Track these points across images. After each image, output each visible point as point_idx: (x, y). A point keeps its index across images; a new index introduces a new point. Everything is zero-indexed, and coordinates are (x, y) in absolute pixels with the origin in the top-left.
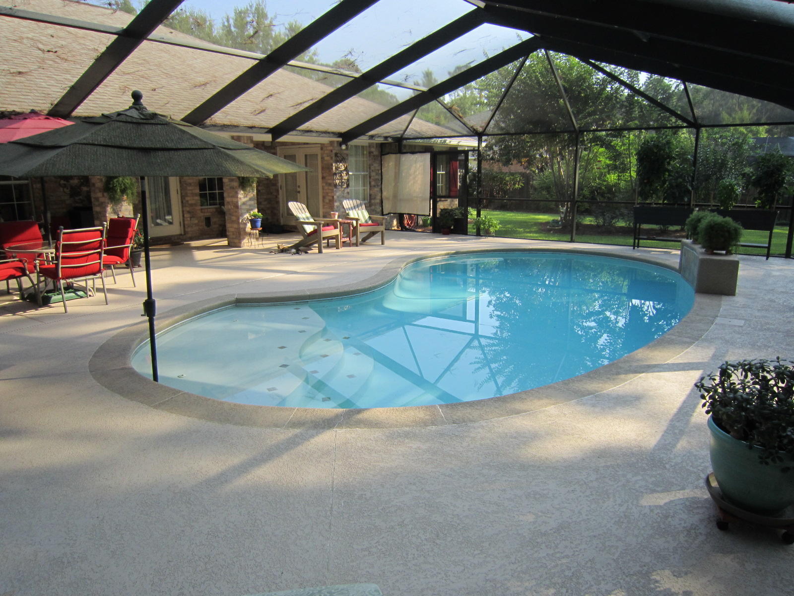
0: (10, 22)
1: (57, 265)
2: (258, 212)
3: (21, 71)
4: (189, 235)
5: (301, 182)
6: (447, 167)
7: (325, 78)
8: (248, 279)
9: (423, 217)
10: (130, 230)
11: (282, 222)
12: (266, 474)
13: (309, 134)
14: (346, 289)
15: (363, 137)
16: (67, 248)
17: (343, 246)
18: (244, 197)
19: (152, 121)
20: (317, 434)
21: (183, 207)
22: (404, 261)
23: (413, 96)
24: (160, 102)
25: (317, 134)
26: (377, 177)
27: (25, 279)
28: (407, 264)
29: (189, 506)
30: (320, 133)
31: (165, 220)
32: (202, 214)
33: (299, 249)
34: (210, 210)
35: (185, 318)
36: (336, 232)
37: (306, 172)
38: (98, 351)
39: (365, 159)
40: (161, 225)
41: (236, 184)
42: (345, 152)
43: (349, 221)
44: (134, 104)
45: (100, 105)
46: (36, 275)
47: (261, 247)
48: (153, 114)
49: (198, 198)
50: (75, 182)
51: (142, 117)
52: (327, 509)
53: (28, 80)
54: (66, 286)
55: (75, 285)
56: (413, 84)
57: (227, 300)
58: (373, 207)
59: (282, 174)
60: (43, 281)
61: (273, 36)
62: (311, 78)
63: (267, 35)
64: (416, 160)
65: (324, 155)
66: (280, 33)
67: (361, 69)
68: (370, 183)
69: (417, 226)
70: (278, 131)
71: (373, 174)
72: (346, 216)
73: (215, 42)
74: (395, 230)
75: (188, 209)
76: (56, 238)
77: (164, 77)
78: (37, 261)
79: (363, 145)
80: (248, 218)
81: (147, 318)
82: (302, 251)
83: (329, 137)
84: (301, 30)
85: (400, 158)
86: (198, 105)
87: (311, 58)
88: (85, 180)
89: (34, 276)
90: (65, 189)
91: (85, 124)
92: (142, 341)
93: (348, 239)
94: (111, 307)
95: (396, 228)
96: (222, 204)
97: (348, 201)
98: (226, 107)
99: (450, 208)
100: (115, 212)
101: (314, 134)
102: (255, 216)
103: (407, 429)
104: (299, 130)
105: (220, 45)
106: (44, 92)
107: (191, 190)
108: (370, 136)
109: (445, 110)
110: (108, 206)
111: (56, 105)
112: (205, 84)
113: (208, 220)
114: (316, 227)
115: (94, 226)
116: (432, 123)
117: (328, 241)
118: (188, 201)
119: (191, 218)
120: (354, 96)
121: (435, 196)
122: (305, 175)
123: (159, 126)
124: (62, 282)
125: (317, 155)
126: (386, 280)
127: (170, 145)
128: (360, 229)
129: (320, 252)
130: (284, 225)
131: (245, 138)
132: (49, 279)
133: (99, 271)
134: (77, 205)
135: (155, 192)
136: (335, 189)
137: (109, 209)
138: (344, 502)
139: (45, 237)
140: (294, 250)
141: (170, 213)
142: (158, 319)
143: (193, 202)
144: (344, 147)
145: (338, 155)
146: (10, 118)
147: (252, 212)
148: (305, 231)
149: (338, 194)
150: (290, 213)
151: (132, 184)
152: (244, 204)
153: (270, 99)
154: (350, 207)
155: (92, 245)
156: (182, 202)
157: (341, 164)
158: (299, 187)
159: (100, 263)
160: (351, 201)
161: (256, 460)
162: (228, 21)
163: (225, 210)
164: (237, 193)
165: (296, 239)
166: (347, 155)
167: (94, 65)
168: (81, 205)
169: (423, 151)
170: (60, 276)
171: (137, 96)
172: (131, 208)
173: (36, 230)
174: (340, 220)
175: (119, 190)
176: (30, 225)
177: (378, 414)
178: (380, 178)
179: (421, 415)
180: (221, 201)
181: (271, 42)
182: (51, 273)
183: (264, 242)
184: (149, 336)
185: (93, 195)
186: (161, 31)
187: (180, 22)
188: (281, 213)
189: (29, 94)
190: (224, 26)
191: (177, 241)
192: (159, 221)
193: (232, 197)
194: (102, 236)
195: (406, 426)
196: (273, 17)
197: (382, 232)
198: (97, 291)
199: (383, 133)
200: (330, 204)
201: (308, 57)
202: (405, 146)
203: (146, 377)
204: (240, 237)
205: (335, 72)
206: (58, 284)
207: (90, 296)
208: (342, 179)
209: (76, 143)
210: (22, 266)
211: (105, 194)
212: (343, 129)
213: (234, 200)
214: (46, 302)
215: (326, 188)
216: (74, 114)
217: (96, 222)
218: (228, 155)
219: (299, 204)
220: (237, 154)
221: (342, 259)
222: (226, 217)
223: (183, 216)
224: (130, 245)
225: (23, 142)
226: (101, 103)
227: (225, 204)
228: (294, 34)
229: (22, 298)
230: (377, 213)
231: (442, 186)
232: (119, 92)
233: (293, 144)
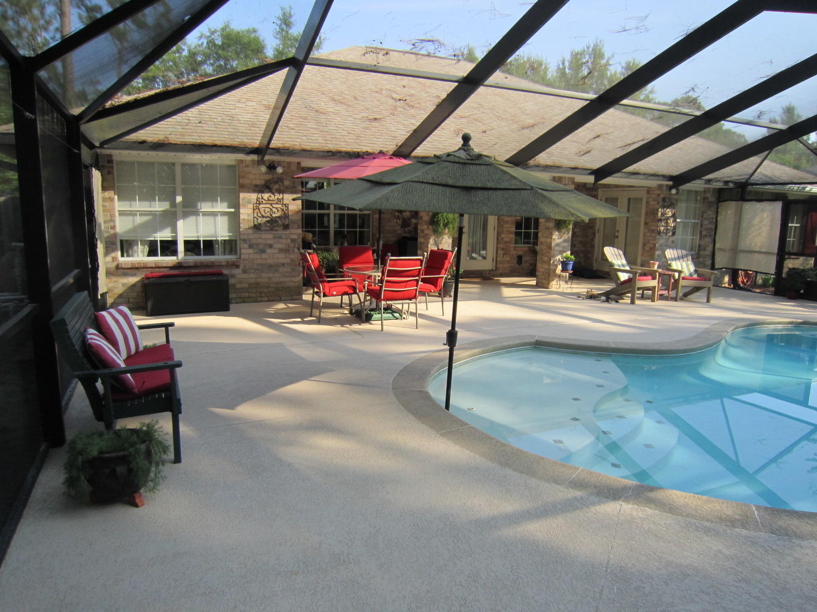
0: (374, 76)
1: (381, 287)
2: (571, 254)
3: (377, 117)
4: (500, 271)
5: (621, 226)
6: (803, 218)
7: (660, 118)
8: (551, 322)
9: (764, 276)
10: (447, 262)
11: (595, 266)
12: (537, 530)
13: (635, 176)
14: (656, 347)
15: (698, 181)
16: (392, 273)
17: (660, 299)
18: (558, 239)
19: (477, 162)
20: (599, 503)
21: (497, 243)
22: (733, 325)
23: (767, 135)
24: (489, 143)
25: (645, 177)
26: (710, 226)
27: (354, 296)
28: (735, 329)
29: (456, 541)
30: (647, 176)
31: (480, 255)
32: (515, 252)
33: (609, 297)
34: (523, 248)
35: (483, 352)
36: (654, 283)
37: (628, 217)
38: (402, 371)
39: (698, 206)
40: (475, 259)
41: (551, 225)
42: (674, 197)
43: (670, 273)
44: (463, 145)
45: (437, 147)
46: (364, 293)
47: (569, 291)
48: (479, 155)
49: (513, 236)
50: (407, 214)
51: (469, 157)
52: (597, 590)
53: (381, 126)
54: (386, 307)
55: (393, 307)
56: (768, 121)
57: (526, 341)
58: (701, 259)
59: (600, 219)
60: (368, 300)
61: (609, 75)
62: (644, 117)
63: (602, 75)
64: (763, 209)
65: (651, 199)
66: (616, 72)
67: (704, 106)
68: (701, 232)
69: (755, 285)
70: (601, 173)
71: (706, 222)
72: (667, 267)
73: (549, 85)
74: (725, 287)
75: (502, 246)
76: (384, 263)
77: (496, 119)
78: (366, 282)
79: (697, 190)
80: (559, 260)
81: (447, 347)
82: (612, 300)
83: (658, 180)
84: (639, 67)
85: (742, 207)
86: (524, 146)
87: (647, 96)
88: (415, 214)
89: (362, 295)
90: (398, 221)
91: (419, 164)
92: (441, 368)
93: (667, 292)
94: (420, 332)
95: (727, 285)
96: (536, 243)
97: (671, 251)
98: (550, 148)
99: (802, 268)
100: (436, 244)
101: (641, 177)
102: (567, 258)
103: (709, 524)
104: (625, 173)
105: (553, 87)
106: (393, 135)
107: (507, 228)
108: (706, 180)
109: (809, 151)
110: (430, 238)
111: (401, 146)
112: (533, 126)
113: (520, 258)
114: (631, 276)
115: (417, 255)
116: (789, 166)
117: (643, 292)
118: (503, 238)
119: (504, 255)
120: (692, 136)
121: (782, 253)
122: (625, 222)
123: (483, 167)
124: (383, 302)
125: (641, 199)
126: (707, 343)
127: (489, 185)
128: (682, 283)
129: (633, 302)
130: (597, 271)
131: (567, 179)
132: (374, 299)
133: (415, 297)
134: (406, 235)
135: (474, 228)
136: (658, 237)
137: (431, 241)
138: (618, 588)
139: (376, 262)
140: (603, 298)
141: (484, 248)
142: (459, 349)
143: (508, 239)
144: (674, 191)
145: (667, 200)
146: (363, 158)
147: (564, 254)
148: (618, 278)
149: (661, 242)
150: (604, 258)
151: (454, 219)
152: (558, 245)
153: (597, 139)
154: (673, 257)
155: (412, 272)
156: (497, 239)
157: (668, 210)
158: (618, 231)
159: (416, 290)
160: (675, 251)
161: (529, 514)
162: (563, 63)
163: (538, 250)
164: (551, 234)
165: (607, 287)
166: (677, 200)
167: (435, 110)
168: (409, 235)
169: (774, 198)
170: (382, 298)
171: (466, 138)
172: (450, 241)
173: (369, 255)
174: (660, 270)
175: (442, 224)
176: (366, 250)
177: (675, 497)
178: (713, 227)
179: (729, 510)
180: (535, 241)
181: (606, 82)
182: (375, 294)
183: (573, 286)
184: (448, 364)
185: (419, 227)
186: (497, 77)
187: (517, 67)
188: (595, 258)
189: (381, 137)
190: (559, 68)
191: (488, 276)
192: (474, 255)
193: (546, 237)
194: (421, 265)
195: (708, 520)
196: (610, 56)
197: (709, 288)
198: (410, 315)
199: (724, 177)
200: (651, 252)
201: (644, 96)
202: (750, 192)
203: (438, 402)
204: (549, 278)
205: (672, 110)
206: (380, 304)
207: (404, 318)
208: (667, 226)
209: (408, 181)
210: (355, 285)
211: (430, 227)
212: (675, 172)
213: (548, 240)
214: (368, 319)
215: (648, 234)
216: (413, 154)
217: (419, 252)
218: (545, 197)
219: (615, 249)
220: (554, 196)
221: (658, 313)
222: (538, 258)
223: (497, 252)
224: (444, 276)
225: (368, 178)
226: (437, 144)
227: (538, 244)
228: (630, 73)
229: (351, 313)
230: (705, 266)
231: (794, 241)
232: (453, 134)
233: (617, 186)
